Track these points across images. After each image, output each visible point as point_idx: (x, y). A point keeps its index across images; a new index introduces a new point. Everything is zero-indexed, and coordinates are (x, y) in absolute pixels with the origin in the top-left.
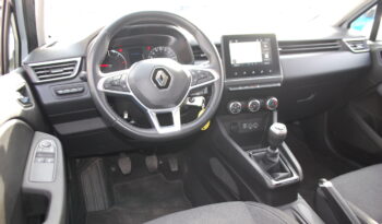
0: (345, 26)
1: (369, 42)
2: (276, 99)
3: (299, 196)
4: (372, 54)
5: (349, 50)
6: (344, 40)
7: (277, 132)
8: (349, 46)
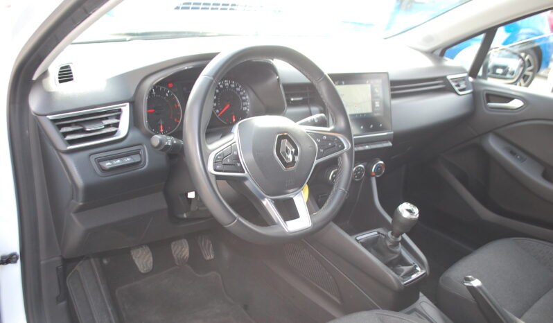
0: (438, 52)
1: (471, 79)
2: (381, 162)
3: (421, 294)
4: (475, 95)
5: (453, 91)
6: (449, 77)
7: (406, 215)
8: (453, 84)
